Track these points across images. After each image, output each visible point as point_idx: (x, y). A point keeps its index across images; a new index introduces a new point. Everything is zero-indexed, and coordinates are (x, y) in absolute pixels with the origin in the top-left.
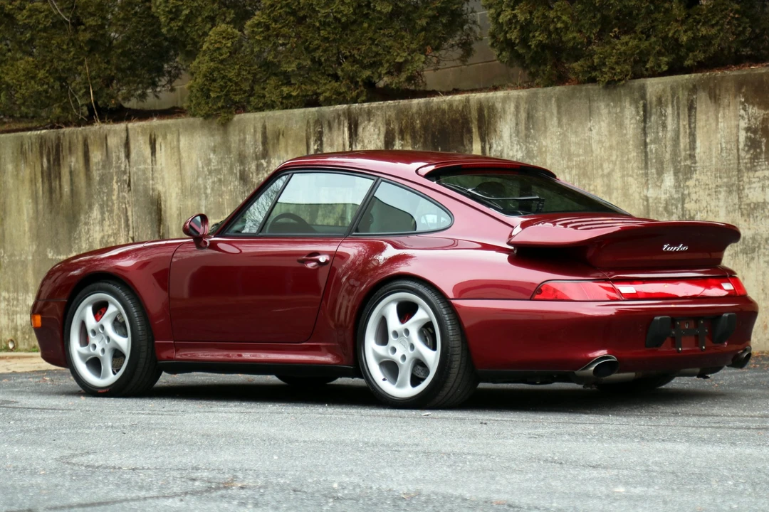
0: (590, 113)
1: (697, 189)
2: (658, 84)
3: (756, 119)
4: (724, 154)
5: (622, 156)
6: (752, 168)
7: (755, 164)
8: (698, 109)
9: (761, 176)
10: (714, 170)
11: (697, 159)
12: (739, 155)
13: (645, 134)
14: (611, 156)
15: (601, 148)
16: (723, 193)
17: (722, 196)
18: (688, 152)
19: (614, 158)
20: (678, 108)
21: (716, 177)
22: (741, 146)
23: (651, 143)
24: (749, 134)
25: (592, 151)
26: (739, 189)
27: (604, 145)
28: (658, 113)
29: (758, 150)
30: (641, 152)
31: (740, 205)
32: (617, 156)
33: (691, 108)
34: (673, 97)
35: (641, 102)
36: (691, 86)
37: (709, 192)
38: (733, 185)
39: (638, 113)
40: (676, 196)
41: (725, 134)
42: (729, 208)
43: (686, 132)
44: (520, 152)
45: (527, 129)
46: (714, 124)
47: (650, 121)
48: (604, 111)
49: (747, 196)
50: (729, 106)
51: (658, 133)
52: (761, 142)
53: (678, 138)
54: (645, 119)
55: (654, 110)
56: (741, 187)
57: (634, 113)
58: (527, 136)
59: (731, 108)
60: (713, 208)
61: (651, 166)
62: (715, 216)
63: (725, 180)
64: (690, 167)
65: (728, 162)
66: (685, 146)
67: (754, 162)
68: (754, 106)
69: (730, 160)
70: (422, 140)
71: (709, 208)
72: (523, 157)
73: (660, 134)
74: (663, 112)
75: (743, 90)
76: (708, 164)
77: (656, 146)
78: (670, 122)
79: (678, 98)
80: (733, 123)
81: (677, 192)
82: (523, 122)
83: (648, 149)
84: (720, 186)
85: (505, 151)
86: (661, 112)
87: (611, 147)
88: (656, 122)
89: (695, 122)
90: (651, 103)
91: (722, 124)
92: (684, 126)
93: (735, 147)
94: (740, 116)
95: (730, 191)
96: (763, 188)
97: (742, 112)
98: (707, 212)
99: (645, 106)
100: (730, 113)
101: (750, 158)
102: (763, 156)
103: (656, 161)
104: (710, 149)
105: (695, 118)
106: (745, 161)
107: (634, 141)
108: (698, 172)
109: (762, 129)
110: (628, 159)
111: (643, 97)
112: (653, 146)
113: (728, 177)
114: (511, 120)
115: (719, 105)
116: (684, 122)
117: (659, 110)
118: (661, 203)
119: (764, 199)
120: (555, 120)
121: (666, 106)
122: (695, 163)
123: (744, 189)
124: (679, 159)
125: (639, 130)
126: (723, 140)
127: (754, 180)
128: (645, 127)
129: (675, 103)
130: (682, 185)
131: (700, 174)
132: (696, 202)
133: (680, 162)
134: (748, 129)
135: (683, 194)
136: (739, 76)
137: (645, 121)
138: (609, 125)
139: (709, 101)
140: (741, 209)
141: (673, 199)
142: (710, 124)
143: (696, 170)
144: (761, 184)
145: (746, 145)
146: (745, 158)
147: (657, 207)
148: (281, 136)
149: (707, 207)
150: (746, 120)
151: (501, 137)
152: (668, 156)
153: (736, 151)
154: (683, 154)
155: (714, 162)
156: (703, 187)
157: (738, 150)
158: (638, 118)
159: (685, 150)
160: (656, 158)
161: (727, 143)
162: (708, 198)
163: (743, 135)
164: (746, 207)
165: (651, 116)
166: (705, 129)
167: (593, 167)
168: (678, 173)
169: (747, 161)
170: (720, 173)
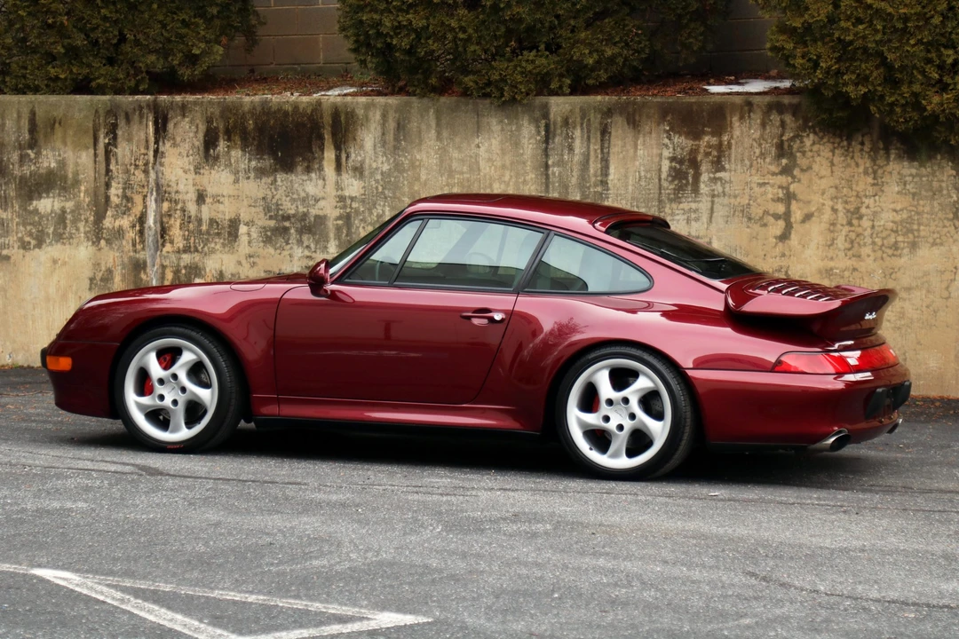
0: (478, 129)
2: (565, 103)
3: (682, 149)
4: (643, 183)
5: (516, 177)
6: (676, 199)
7: (680, 195)
8: (613, 133)
9: (687, 208)
10: (630, 198)
11: (610, 185)
12: (660, 185)
13: (546, 155)
14: (503, 175)
15: (490, 167)
18: (599, 178)
19: (507, 178)
20: (589, 131)
21: (632, 206)
22: (664, 175)
23: (554, 165)
24: (673, 164)
25: (479, 170)
27: (495, 163)
28: (564, 135)
29: (684, 182)
30: (542, 175)
32: (511, 176)
33: (605, 132)
34: (582, 119)
35: (543, 121)
36: (605, 109)
39: (539, 133)
41: (645, 162)
43: (597, 157)
44: (386, 165)
45: (397, 139)
46: (632, 151)
47: (553, 142)
48: (496, 127)
50: (651, 133)
51: (562, 155)
52: (688, 173)
53: (587, 161)
54: (547, 139)
55: (559, 131)
57: (533, 132)
58: (396, 148)
59: (654, 135)
61: (553, 190)
63: (644, 210)
64: (601, 194)
65: (648, 192)
66: (596, 172)
67: (679, 193)
68: (680, 135)
69: (649, 190)
70: (255, 143)
72: (390, 169)
73: (566, 157)
74: (570, 134)
75: (669, 118)
76: (623, 192)
77: (561, 169)
78: (577, 144)
79: (589, 120)
80: (655, 151)
82: (392, 132)
83: (550, 172)
85: (367, 161)
86: (568, 134)
87: (504, 167)
88: (561, 144)
89: (609, 147)
90: (555, 123)
91: (642, 152)
92: (596, 150)
93: (657, 176)
94: (664, 144)
96: (688, 221)
97: (666, 141)
99: (547, 127)
100: (652, 140)
101: (674, 189)
102: (689, 188)
103: (559, 185)
104: (626, 177)
105: (609, 143)
106: (667, 191)
107: (532, 162)
108: (610, 200)
109: (690, 160)
110: (525, 180)
111: (546, 116)
112: (555, 169)
113: (647, 207)
114: (376, 129)
115: (639, 131)
116: (595, 146)
117: (565, 132)
119: (689, 232)
120: (433, 133)
121: (574, 128)
122: (608, 190)
124: (588, 185)
125: (540, 151)
126: (642, 168)
128: (546, 148)
129: (585, 125)
131: (613, 201)
133: (589, 188)
134: (673, 159)
136: (663, 103)
137: (547, 141)
138: (502, 142)
139: (626, 126)
142: (627, 151)
143: (608, 198)
144: (685, 217)
145: (668, 176)
146: (667, 189)
148: (57, 125)
150: (671, 150)
151: (362, 147)
152: (574, 181)
153: (657, 180)
154: (593, 179)
155: (630, 191)
157: (660, 180)
158: (538, 138)
159: (596, 176)
160: (560, 182)
161: (646, 171)
163: (666, 165)
165: (554, 136)
166: (621, 156)
167: (480, 186)
169: (669, 191)
170: (637, 202)
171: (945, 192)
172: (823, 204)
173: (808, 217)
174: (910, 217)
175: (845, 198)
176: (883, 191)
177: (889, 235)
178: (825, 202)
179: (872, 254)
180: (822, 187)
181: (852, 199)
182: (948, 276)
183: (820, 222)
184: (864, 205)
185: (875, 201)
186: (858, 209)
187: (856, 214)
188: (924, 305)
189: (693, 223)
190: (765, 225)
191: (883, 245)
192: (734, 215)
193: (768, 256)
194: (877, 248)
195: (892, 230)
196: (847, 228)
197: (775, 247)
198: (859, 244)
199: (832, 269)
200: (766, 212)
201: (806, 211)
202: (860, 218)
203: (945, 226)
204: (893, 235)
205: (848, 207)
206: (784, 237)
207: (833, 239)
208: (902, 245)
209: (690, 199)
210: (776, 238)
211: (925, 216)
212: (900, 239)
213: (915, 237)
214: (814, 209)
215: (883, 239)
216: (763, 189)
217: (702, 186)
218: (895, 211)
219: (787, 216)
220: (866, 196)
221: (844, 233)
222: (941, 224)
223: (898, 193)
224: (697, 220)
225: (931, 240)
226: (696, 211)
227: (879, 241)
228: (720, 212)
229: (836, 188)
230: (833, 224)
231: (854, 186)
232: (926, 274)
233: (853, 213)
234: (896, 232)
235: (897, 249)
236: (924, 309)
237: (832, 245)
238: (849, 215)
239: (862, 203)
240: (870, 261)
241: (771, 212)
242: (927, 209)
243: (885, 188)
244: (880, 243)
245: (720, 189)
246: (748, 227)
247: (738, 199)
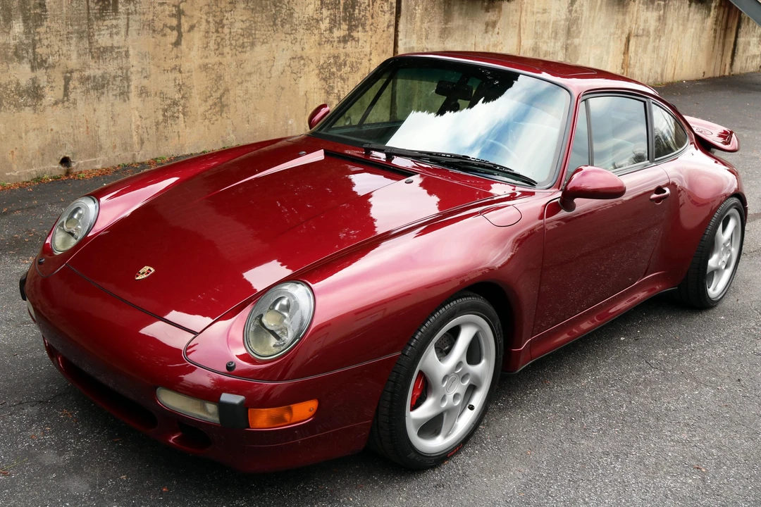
1: (48, 36)
4: (74, 5)
6: (101, 17)
7: (104, 14)
9: (109, 24)
10: (65, 18)
11: (47, 7)
12: (88, 8)
16: (74, 39)
17: (74, 41)
21: (67, 25)
26: (89, 36)
29: (106, 3)
31: (91, 49)
37: (61, 38)
38: (84, 32)
40: (26, 42)
42: (80, 52)
49: (97, 41)
56: (92, 34)
60: (64, 52)
62: (67, 59)
63: (76, 27)
64: (40, 15)
65: (79, 12)
67: (103, 12)
69: (80, 10)
71: (61, 52)
76: (59, 13)
81: (27, 38)
84: (72, 33)
95: (81, 37)
96: (111, 35)
98: (60, 55)
101: (99, 9)
102: (111, 8)
106: (94, 11)
108: (48, 20)
113: (78, 25)
118: (10, 49)
119: (112, 44)
122: (46, 11)
123: (94, 35)
124: (28, 8)
127: (102, 28)
130: (32, 32)
131: (51, 21)
132: (47, 47)
133: (29, 10)
135: (33, 40)
140: (91, 52)
141: (24, 44)
143: (46, 18)
144: (109, 32)
146: (94, 9)
147: (6, 52)
149: (58, 51)
152: (16, 4)
155: (64, 11)
156: (55, 34)
162: (60, 44)
164: (96, 50)
168: (27, 20)
169: (96, 11)
170: (71, 21)
171: (269, 8)
172: (201, 18)
173: (192, 28)
174: (250, 25)
175: (214, 13)
176: (235, 7)
177: (239, 38)
178: (202, 16)
179: (230, 52)
180: (200, 6)
181: (218, 14)
182: (270, 63)
183: (200, 31)
184: (226, 18)
185: (231, 15)
186: (222, 20)
187: (220, 24)
188: (258, 83)
189: (115, 36)
190: (165, 35)
191: (236, 45)
192: (143, 28)
193: (167, 58)
194: (233, 47)
195: (241, 35)
196: (215, 35)
197: (171, 51)
198: (223, 45)
199: (207, 65)
200: (165, 25)
201: (190, 23)
202: (223, 27)
203: (269, 31)
204: (242, 38)
205: (216, 19)
206: (177, 44)
207: (208, 43)
208: (246, 44)
209: (112, 17)
210: (172, 44)
211: (259, 24)
212: (245, 40)
213: (253, 39)
214: (195, 22)
215: (236, 41)
216: (162, 8)
217: (120, 6)
218: (242, 21)
219: (178, 28)
220: (226, 11)
221: (214, 38)
222: (267, 30)
223: (244, 8)
224: (117, 33)
225: (261, 40)
226: (116, 26)
227: (233, 42)
228: (134, 26)
229: (209, 6)
230: (207, 32)
231: (219, 4)
232: (259, 63)
233: (219, 24)
234: (243, 36)
235: (243, 48)
236: (258, 86)
237: (206, 47)
238: (217, 25)
239: (224, 16)
240: (229, 57)
241: (168, 25)
242: (260, 19)
243: (237, 5)
244: (234, 44)
245: (133, 8)
246: (153, 37)
247: (146, 16)
